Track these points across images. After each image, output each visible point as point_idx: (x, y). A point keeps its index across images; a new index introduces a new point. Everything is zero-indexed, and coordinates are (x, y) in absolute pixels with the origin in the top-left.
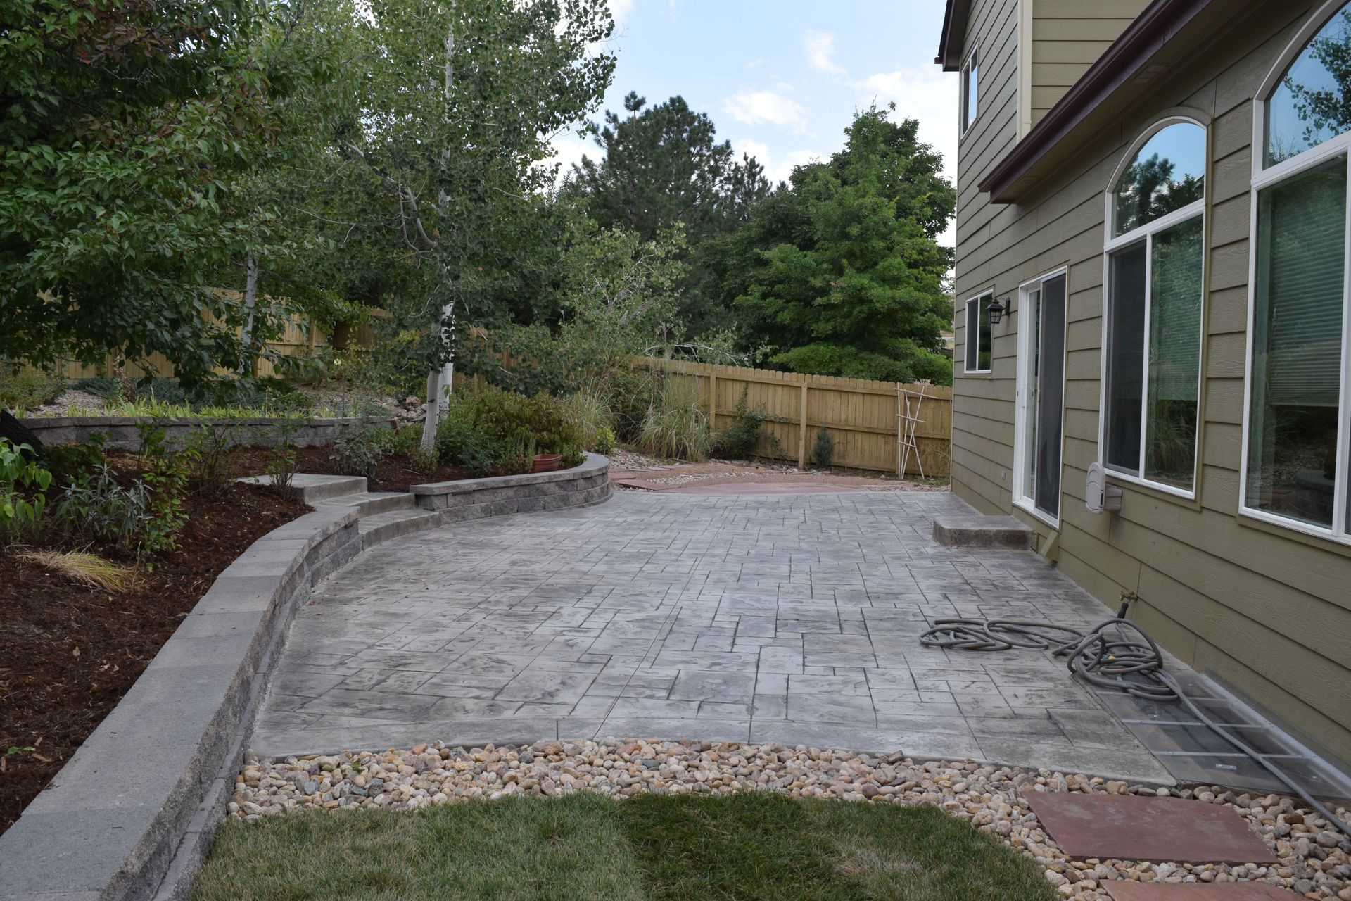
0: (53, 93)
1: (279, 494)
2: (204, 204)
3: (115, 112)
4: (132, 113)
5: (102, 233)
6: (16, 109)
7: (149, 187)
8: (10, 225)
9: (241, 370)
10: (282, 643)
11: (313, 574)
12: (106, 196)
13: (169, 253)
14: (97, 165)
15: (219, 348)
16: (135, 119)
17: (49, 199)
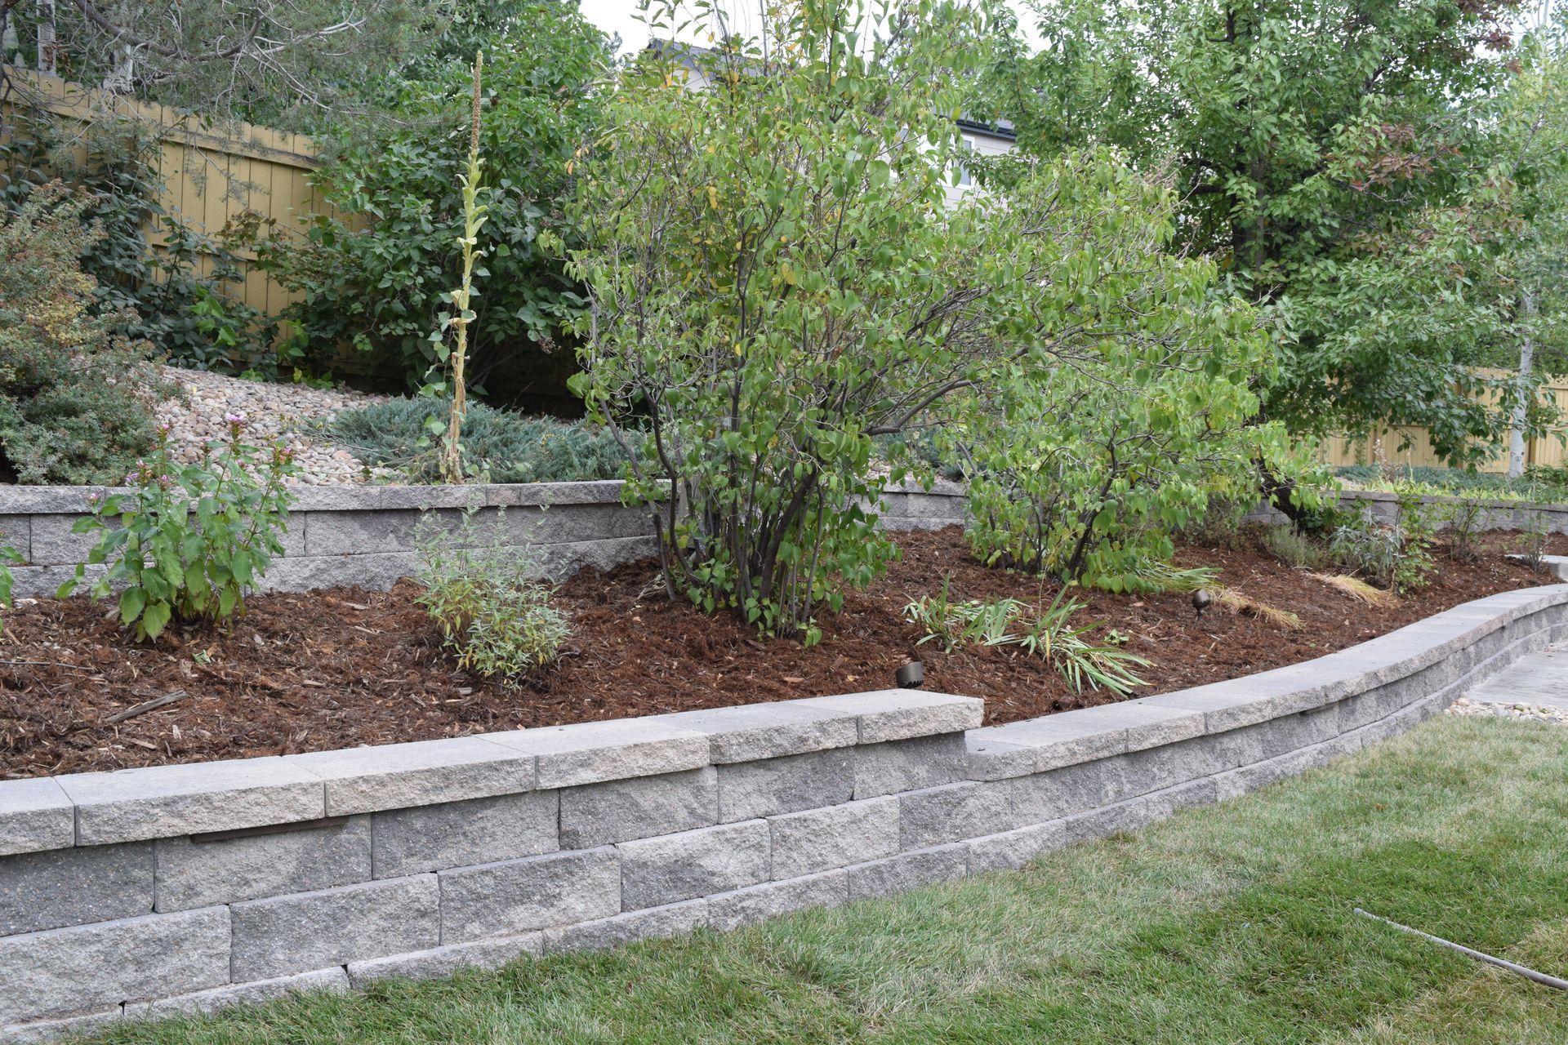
0: (1334, 217)
1: (1530, 564)
2: (1451, 298)
3: (1383, 224)
4: (1396, 223)
5: (1374, 327)
6: (1308, 235)
7: (1410, 288)
8: (1305, 325)
9: (1490, 438)
10: (1507, 659)
11: (1553, 630)
12: (1376, 298)
13: (1425, 338)
14: (1369, 273)
15: (1470, 418)
16: (1399, 228)
17: (1334, 302)
